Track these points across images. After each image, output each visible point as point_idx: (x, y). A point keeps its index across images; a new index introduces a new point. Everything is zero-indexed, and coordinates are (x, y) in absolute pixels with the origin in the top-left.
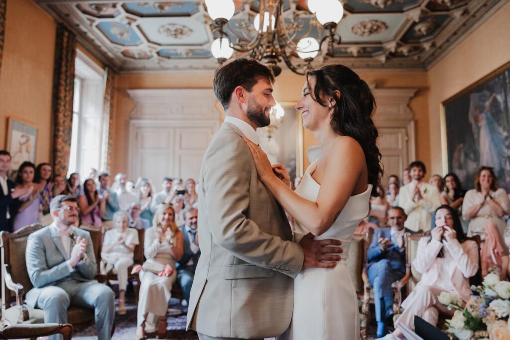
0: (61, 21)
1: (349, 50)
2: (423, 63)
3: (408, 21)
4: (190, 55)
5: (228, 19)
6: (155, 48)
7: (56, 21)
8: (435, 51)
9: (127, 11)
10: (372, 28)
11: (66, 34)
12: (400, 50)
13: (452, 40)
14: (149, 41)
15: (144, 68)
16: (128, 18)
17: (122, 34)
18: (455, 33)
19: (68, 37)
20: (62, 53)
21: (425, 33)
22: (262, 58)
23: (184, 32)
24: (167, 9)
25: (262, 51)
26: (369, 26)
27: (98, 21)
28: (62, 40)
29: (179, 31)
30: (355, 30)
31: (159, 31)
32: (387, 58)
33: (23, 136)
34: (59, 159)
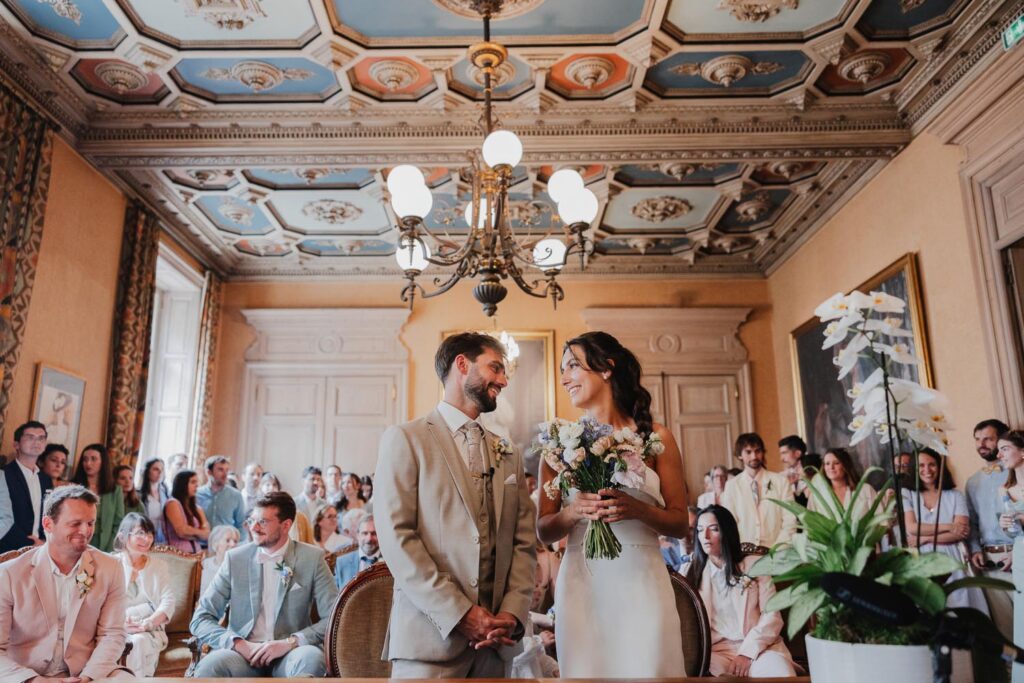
0: (134, 196)
1: (631, 244)
2: (760, 264)
3: (723, 199)
4: (357, 249)
5: (423, 216)
6: (296, 239)
7: (126, 196)
8: (775, 246)
9: (251, 180)
10: (666, 209)
11: (143, 217)
12: (717, 243)
13: (800, 229)
14: (284, 227)
15: (275, 272)
16: (250, 190)
17: (238, 216)
18: (804, 218)
19: (146, 223)
20: (133, 250)
21: (754, 217)
22: (476, 273)
23: (346, 214)
24: (320, 178)
25: (476, 263)
26: (661, 205)
27: (198, 195)
28: (135, 227)
29: (339, 212)
30: (638, 211)
31: (304, 212)
32: (697, 257)
33: (60, 395)
34: (118, 436)
